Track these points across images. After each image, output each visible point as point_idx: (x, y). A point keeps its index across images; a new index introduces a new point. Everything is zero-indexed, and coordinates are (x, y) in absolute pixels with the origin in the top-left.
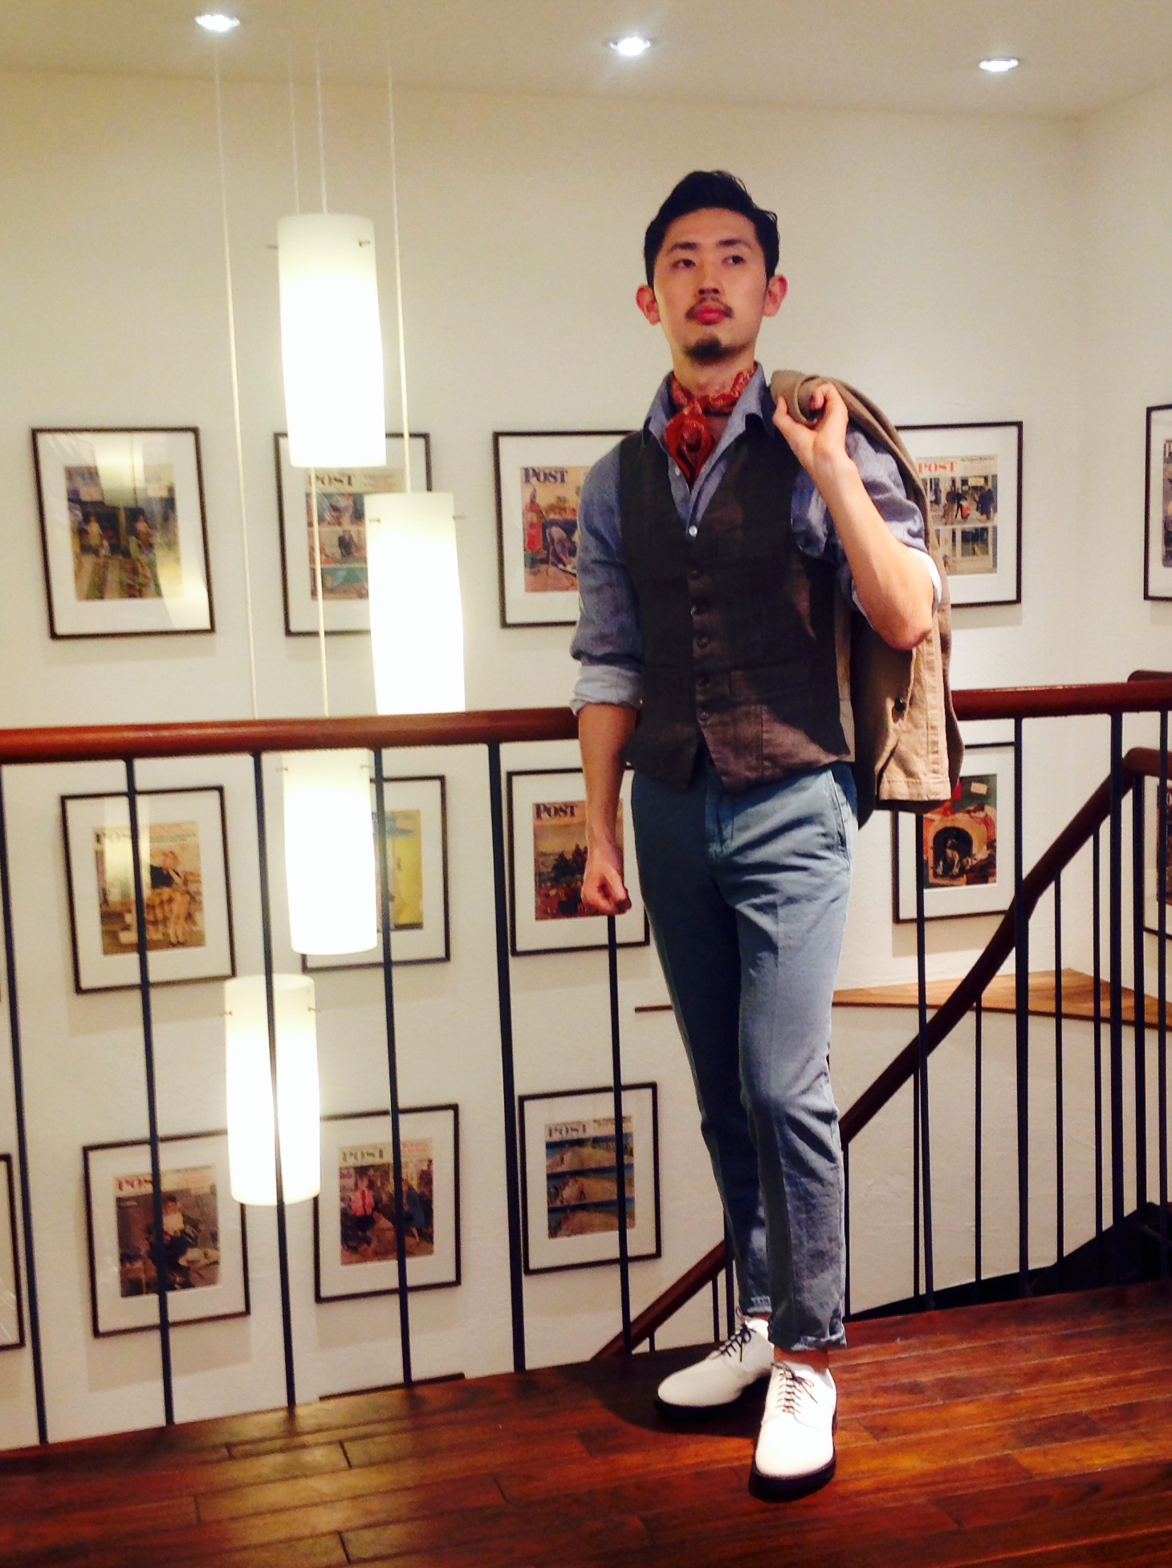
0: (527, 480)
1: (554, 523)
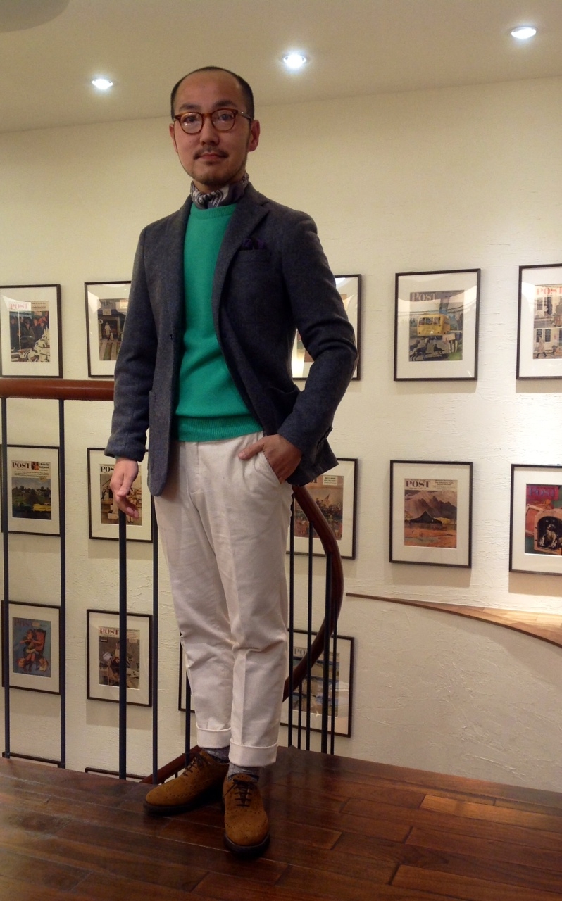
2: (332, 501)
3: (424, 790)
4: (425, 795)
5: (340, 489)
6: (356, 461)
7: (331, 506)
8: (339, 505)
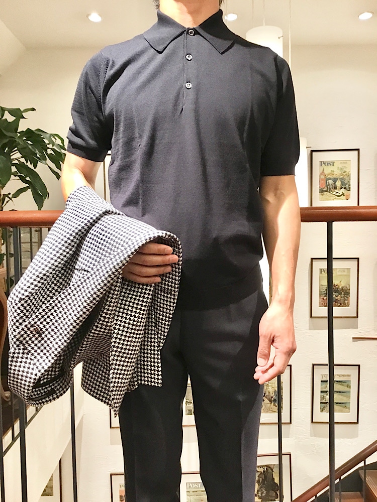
0: (321, 166)
1: (330, 179)
2: (343, 284)
5: (348, 276)
6: (358, 259)
7: (343, 287)
8: (348, 286)
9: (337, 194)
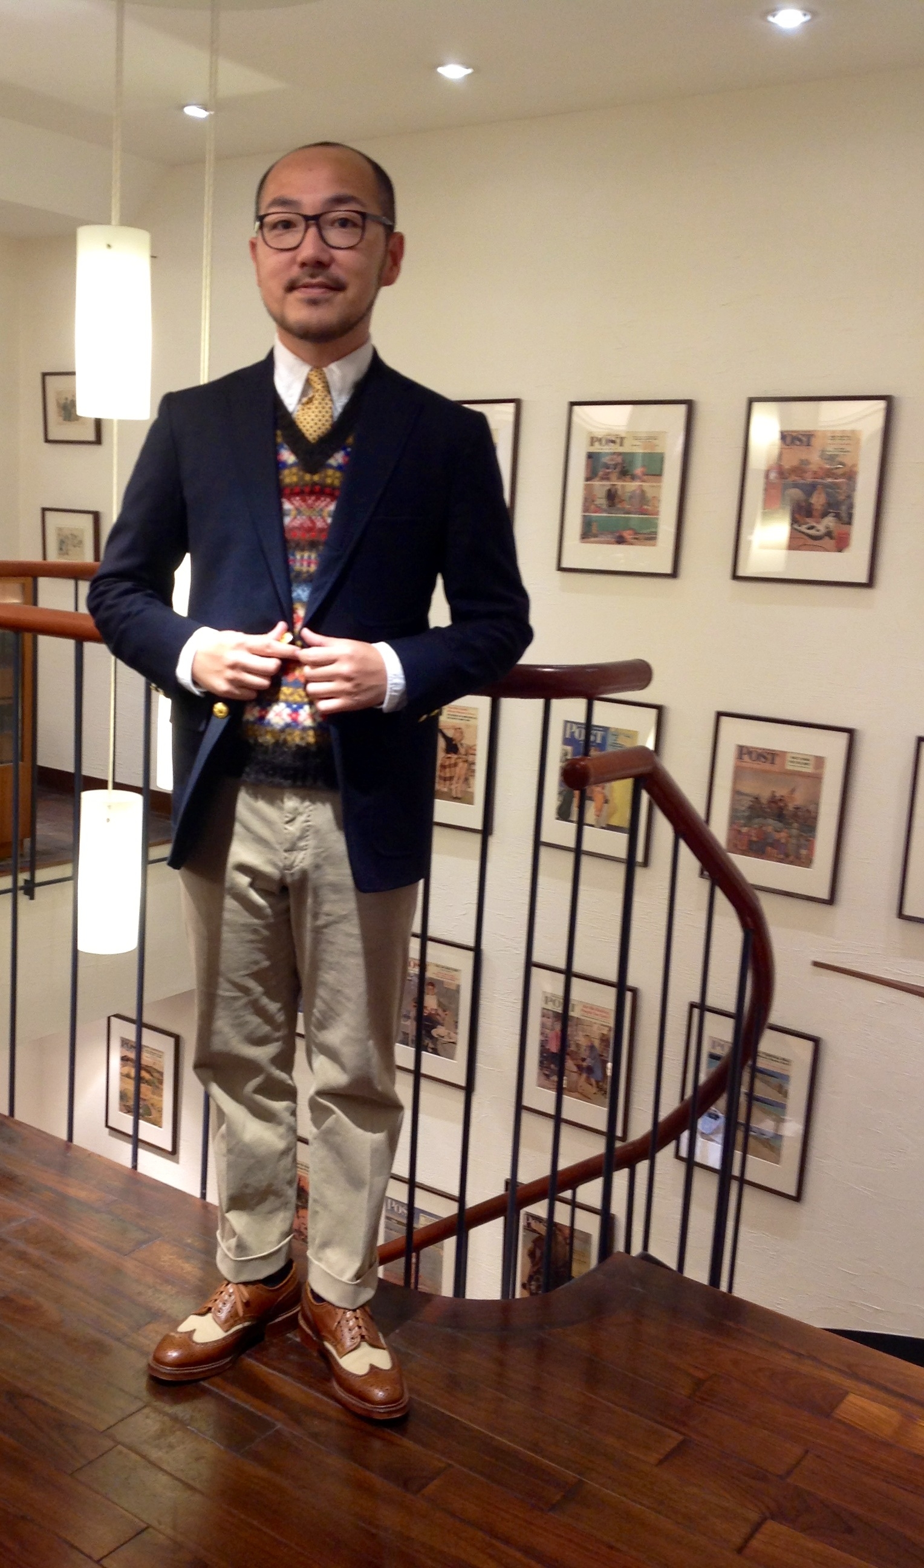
2: (799, 799)
3: (848, 1383)
4: (847, 1393)
5: (816, 779)
6: (850, 732)
7: (795, 809)
8: (812, 807)
9: (812, 532)
